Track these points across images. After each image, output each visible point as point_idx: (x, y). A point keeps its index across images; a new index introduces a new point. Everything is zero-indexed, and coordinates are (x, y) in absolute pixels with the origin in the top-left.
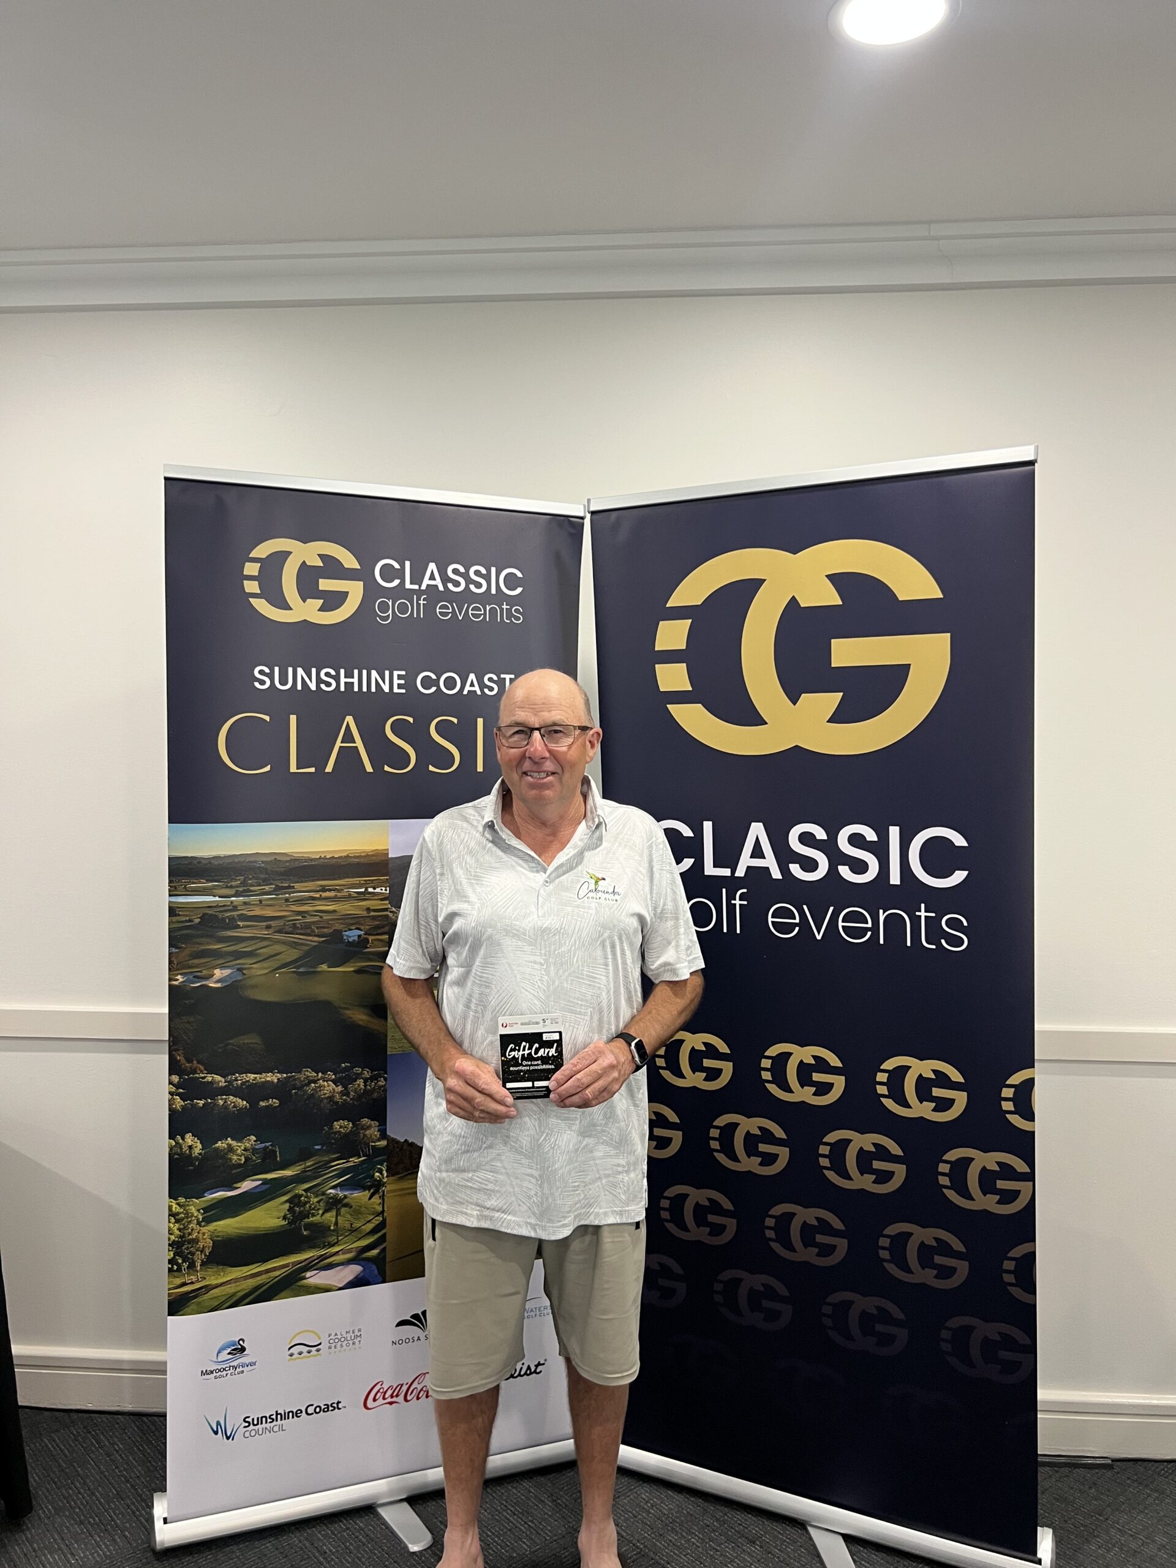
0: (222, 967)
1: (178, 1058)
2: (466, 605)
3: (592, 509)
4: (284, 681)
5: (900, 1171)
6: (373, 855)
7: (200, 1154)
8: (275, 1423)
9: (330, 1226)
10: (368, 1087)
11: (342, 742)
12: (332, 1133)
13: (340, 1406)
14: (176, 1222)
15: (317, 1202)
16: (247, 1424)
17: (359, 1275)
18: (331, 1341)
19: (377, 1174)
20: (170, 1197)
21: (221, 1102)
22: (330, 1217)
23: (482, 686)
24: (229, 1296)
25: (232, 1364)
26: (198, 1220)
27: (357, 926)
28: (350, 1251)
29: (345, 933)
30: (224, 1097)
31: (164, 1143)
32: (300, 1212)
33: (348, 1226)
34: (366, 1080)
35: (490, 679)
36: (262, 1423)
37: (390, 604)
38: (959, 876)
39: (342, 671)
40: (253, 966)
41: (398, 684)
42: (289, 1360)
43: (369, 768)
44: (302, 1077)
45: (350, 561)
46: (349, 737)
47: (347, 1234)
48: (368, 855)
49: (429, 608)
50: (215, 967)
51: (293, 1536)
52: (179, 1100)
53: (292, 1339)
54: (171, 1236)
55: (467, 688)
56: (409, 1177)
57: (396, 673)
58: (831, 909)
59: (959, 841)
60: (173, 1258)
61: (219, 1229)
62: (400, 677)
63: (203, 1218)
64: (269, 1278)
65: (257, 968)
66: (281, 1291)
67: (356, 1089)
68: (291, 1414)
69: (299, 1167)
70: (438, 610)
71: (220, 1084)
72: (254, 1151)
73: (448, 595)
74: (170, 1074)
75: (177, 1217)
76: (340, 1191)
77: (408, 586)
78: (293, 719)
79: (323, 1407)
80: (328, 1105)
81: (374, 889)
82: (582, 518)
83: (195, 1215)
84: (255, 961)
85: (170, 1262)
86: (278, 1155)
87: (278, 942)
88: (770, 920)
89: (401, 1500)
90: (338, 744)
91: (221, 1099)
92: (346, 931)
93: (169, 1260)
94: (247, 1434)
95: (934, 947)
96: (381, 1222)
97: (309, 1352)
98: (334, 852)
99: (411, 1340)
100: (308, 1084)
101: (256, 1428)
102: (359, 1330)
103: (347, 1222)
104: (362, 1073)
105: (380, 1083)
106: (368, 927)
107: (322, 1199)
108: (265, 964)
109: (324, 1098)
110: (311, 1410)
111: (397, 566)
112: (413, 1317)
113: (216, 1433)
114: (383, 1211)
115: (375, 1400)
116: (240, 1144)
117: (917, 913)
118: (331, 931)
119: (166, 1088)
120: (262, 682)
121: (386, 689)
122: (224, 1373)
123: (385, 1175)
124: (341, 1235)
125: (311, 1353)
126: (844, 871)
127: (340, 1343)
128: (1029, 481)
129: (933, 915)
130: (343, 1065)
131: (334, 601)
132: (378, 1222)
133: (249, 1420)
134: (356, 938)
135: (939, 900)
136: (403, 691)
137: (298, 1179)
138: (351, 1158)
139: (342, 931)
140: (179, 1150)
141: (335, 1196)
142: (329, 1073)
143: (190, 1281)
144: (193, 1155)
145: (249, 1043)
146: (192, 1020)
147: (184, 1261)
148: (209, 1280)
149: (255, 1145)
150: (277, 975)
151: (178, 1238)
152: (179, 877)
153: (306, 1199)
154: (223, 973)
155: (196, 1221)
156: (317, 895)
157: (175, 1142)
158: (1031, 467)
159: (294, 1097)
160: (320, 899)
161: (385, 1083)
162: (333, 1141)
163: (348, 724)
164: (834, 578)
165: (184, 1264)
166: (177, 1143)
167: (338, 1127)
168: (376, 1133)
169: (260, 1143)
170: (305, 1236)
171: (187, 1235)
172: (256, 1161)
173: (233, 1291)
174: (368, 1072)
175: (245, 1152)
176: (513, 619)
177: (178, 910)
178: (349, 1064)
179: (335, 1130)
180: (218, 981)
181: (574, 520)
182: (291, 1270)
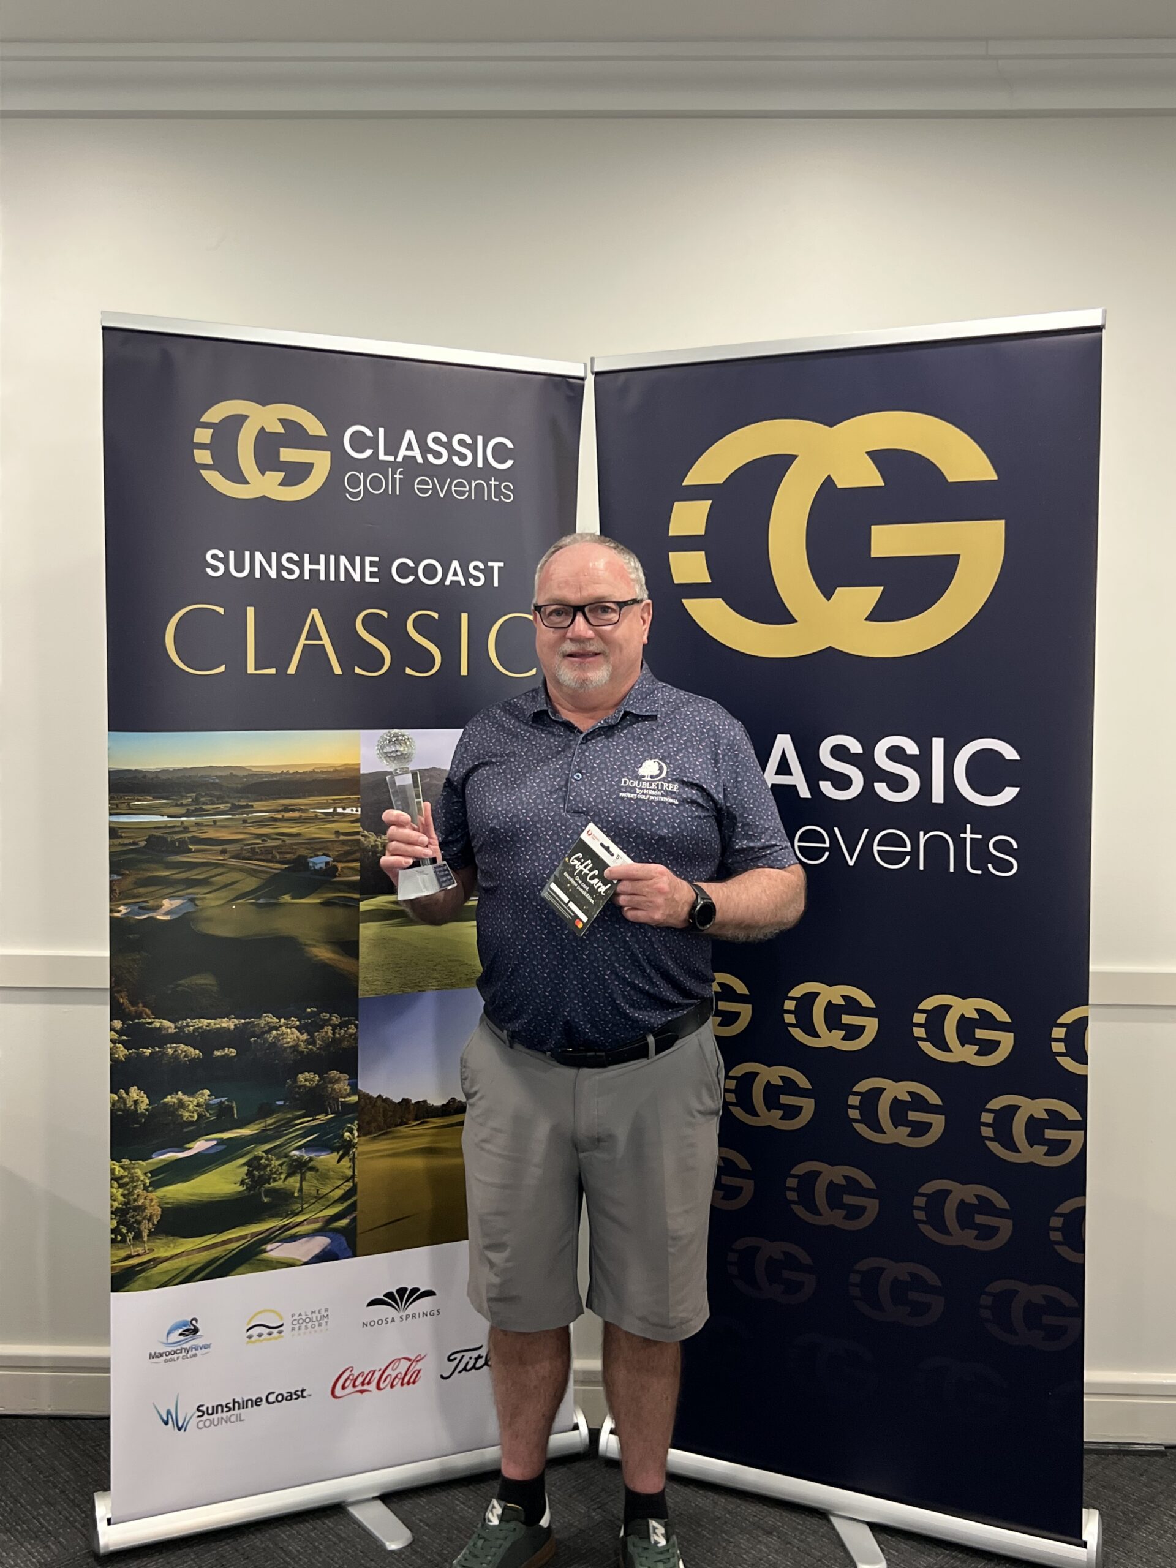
0: (171, 897)
1: (121, 1001)
2: (449, 480)
3: (597, 369)
4: (239, 567)
6: (341, 771)
7: (146, 1110)
8: (232, 1412)
9: (293, 1193)
10: (337, 1036)
11: (306, 639)
12: (297, 1087)
13: (305, 1394)
14: (119, 1187)
15: (279, 1165)
16: (200, 1414)
17: (326, 1248)
18: (295, 1323)
19: (347, 1134)
20: (112, 1159)
21: (170, 1051)
22: (294, 1182)
23: (467, 575)
24: (179, 1270)
25: (185, 1346)
26: (144, 1185)
27: (326, 852)
28: (316, 1221)
29: (311, 860)
30: (174, 1045)
31: (103, 1099)
32: (260, 1176)
33: (314, 1192)
34: (334, 1027)
35: (476, 568)
36: (217, 1413)
37: (362, 478)
38: (1009, 794)
39: (307, 556)
40: (208, 896)
41: (371, 572)
42: (248, 1343)
43: (338, 670)
44: (262, 1022)
45: (314, 427)
46: (314, 633)
47: (312, 1201)
48: (336, 771)
49: (406, 483)
50: (163, 897)
51: (253, 1537)
52: (122, 1049)
53: (252, 1318)
54: (114, 1203)
55: (450, 578)
56: (384, 1137)
57: (368, 559)
58: (866, 831)
59: (1010, 753)
60: (116, 1227)
61: (169, 1195)
62: (372, 564)
63: (150, 1183)
64: (225, 1251)
65: (211, 899)
66: (240, 1265)
67: (323, 1037)
68: (249, 1403)
69: (259, 1126)
70: (416, 486)
71: (170, 1031)
72: (208, 1107)
73: (428, 469)
74: (111, 1020)
75: (121, 1182)
76: (306, 1152)
77: (382, 457)
78: (251, 611)
79: (286, 1395)
80: (292, 1055)
81: (344, 809)
82: (583, 379)
83: (142, 1178)
84: (210, 890)
85: (113, 1231)
86: (235, 1112)
87: (234, 869)
89: (374, 1498)
90: (302, 641)
91: (171, 1048)
92: (311, 857)
94: (201, 1425)
95: (979, 872)
96: (352, 1187)
97: (270, 1334)
98: (295, 766)
99: (384, 1322)
100: (269, 1031)
101: (211, 1417)
102: (326, 1310)
103: (313, 1188)
104: (330, 1019)
105: (350, 1031)
106: (337, 853)
107: (284, 1162)
108: (219, 894)
109: (287, 1047)
110: (272, 1398)
111: (369, 433)
112: (386, 1295)
113: (166, 1423)
114: (353, 1176)
115: (343, 1388)
116: (191, 1099)
117: (962, 835)
118: (295, 857)
119: (107, 1035)
120: (215, 569)
121: (357, 578)
122: (175, 1356)
123: (356, 1134)
124: (307, 1203)
125: (273, 1335)
126: (881, 789)
127: (305, 1324)
128: (1095, 349)
129: (980, 836)
130: (309, 1010)
131: (297, 473)
132: (347, 1188)
133: (204, 1409)
134: (323, 866)
135: (988, 821)
136: (376, 580)
137: (258, 1139)
138: (318, 1115)
139: (307, 856)
140: (122, 1106)
141: (299, 1158)
142: (293, 1018)
143: (136, 1253)
144: (139, 1112)
145: (203, 984)
146: (138, 957)
147: (129, 1231)
148: (158, 1253)
149: (209, 1100)
150: (234, 907)
151: (123, 1205)
152: (121, 795)
153: (267, 1162)
154: (172, 904)
155: (142, 1186)
156: (279, 816)
157: (118, 1096)
158: (1099, 333)
159: (253, 1046)
160: (283, 820)
161: (355, 1030)
162: (297, 1096)
163: (313, 618)
164: (874, 455)
165: (129, 1234)
166: (120, 1097)
167: (303, 1080)
168: (346, 1087)
169: (216, 1098)
170: (266, 1203)
171: (132, 1202)
172: (209, 1118)
173: (185, 1264)
174: (336, 1018)
175: (198, 1108)
176: (502, 497)
177: (120, 831)
178: (315, 1009)
179: (299, 1084)
180: (167, 913)
181: (573, 381)
182: (249, 1242)
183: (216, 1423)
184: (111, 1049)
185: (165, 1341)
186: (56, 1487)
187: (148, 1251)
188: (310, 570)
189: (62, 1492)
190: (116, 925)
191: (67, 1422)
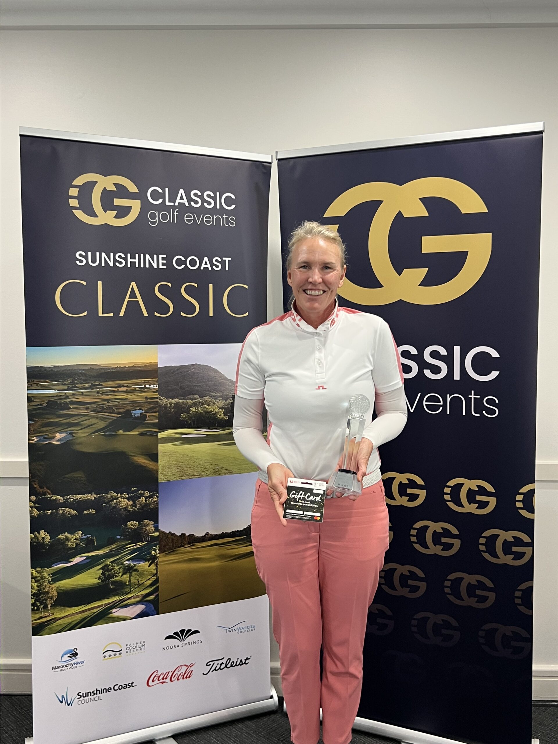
0: (60, 432)
1: (35, 486)
2: (202, 215)
3: (279, 157)
4: (94, 261)
5: (457, 543)
6: (149, 366)
7: (49, 542)
8: (96, 696)
9: (126, 583)
10: (148, 502)
11: (129, 298)
12: (127, 529)
13: (133, 685)
14: (35, 582)
15: (118, 569)
16: (79, 697)
17: (143, 610)
19: (153, 552)
20: (32, 567)
21: (61, 512)
22: (126, 577)
23: (212, 264)
24: (67, 624)
25: (70, 663)
26: (48, 581)
27: (140, 408)
28: (138, 597)
29: (133, 412)
30: (63, 508)
31: (27, 536)
32: (109, 575)
34: (146, 498)
35: (217, 261)
36: (88, 696)
37: (157, 214)
38: (494, 374)
39: (129, 255)
40: (79, 431)
41: (162, 263)
43: (146, 314)
44: (109, 496)
45: (132, 188)
46: (133, 295)
47: (136, 587)
48: (145, 366)
49: (180, 217)
50: (56, 432)
52: (36, 511)
53: (105, 647)
54: (33, 590)
55: (203, 266)
56: (172, 553)
57: (161, 256)
58: (419, 394)
59: (494, 354)
60: (34, 603)
61: (61, 586)
62: (163, 259)
63: (51, 579)
64: (92, 613)
65: (81, 433)
66: (99, 620)
67: (140, 503)
68: (105, 690)
69: (108, 549)
70: (185, 218)
71: (61, 501)
72: (81, 540)
73: (191, 209)
74: (30, 496)
75: (36, 579)
76: (132, 562)
77: (167, 203)
78: (100, 283)
79: (123, 686)
80: (124, 513)
81: (150, 385)
82: (270, 163)
83: (47, 577)
84: (81, 428)
85: (32, 605)
86: (95, 542)
87: (93, 417)
89: (169, 737)
90: (127, 299)
91: (61, 510)
92: (133, 411)
93: (32, 604)
95: (479, 415)
96: (156, 579)
97: (115, 655)
99: (174, 647)
100: (113, 500)
101: (85, 698)
102: (144, 642)
103: (136, 580)
104: (144, 494)
105: (154, 499)
106: (146, 408)
107: (121, 567)
108: (85, 430)
109: (122, 509)
110: (116, 688)
111: (161, 191)
112: (175, 634)
113: (62, 702)
114: (157, 573)
115: (153, 681)
116: (72, 536)
117: (470, 396)
118: (125, 410)
119: (28, 504)
120: (81, 261)
121: (155, 266)
122: (66, 668)
123: (158, 552)
124: (133, 588)
125: (116, 656)
126: (427, 373)
127: (133, 649)
128: (539, 143)
129: (479, 397)
130: (133, 489)
131: (123, 212)
132: (154, 580)
133: (81, 694)
134: (139, 415)
135: (482, 388)
136: (165, 267)
137: (107, 556)
138: (138, 543)
139: (131, 410)
140: (36, 540)
141: (129, 565)
142: (124, 494)
143: (44, 616)
144: (45, 543)
145: (78, 477)
146: (43, 463)
147: (41, 604)
148: (56, 615)
149: (82, 536)
150: (93, 437)
151: (37, 591)
152: (33, 379)
153: (112, 567)
154: (60, 436)
155: (47, 581)
156: (116, 389)
157: (34, 535)
158: (541, 135)
159: (104, 508)
160: (118, 391)
161: (157, 499)
162: (127, 533)
163: (132, 286)
164: (424, 200)
165: (41, 606)
166: (35, 536)
167: (130, 525)
168: (152, 528)
169: (85, 535)
170: (112, 588)
171: (42, 590)
172: (82, 545)
173: (70, 621)
174: (147, 493)
175: (76, 541)
176: (230, 224)
177: (33, 398)
178: (136, 489)
179: (128, 527)
180: (58, 441)
181: (264, 164)
182: (104, 608)
183: (87, 701)
184: (30, 511)
185: (61, 661)
187: (51, 615)
188: (131, 262)
189: (9, 735)
190: (32, 448)
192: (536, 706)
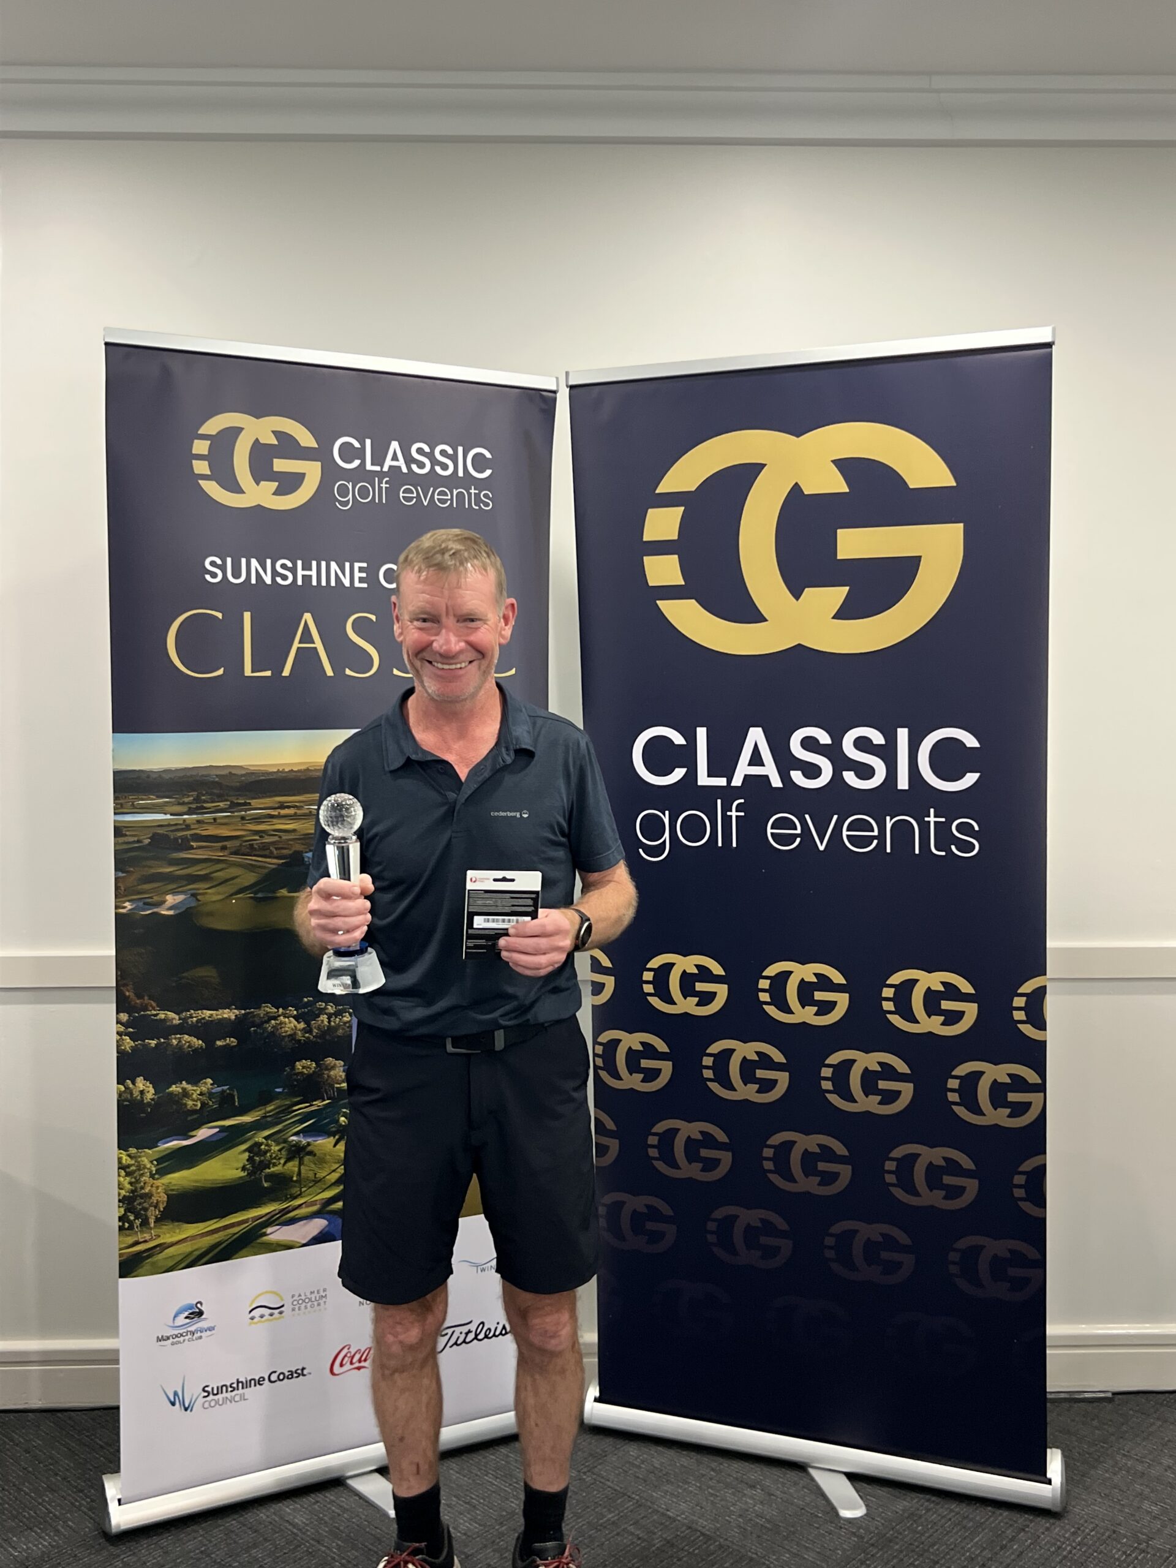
0: (174, 892)
1: (127, 994)
2: (432, 489)
3: (571, 383)
4: (236, 574)
7: (152, 1099)
8: (236, 1392)
9: (292, 1177)
10: (333, 1024)
11: (300, 642)
12: (294, 1074)
13: (305, 1372)
14: (126, 1176)
15: (279, 1151)
16: (206, 1394)
17: (323, 1230)
18: (295, 1303)
20: (119, 1148)
21: (175, 1042)
22: (292, 1166)
24: (184, 1255)
25: (189, 1329)
26: (151, 1172)
28: (313, 1204)
30: (179, 1036)
31: (110, 1089)
32: (261, 1162)
33: (311, 1175)
34: (330, 1016)
37: (350, 487)
38: (970, 779)
39: (299, 563)
40: (209, 891)
41: (360, 578)
42: (250, 1324)
43: (330, 672)
44: (261, 1012)
46: (307, 637)
47: (311, 1185)
49: (392, 492)
50: (167, 893)
51: (258, 1512)
52: (129, 1040)
54: (121, 1191)
57: (357, 565)
58: (835, 817)
59: (970, 741)
60: (124, 1215)
61: (174, 1182)
62: (361, 570)
63: (156, 1171)
64: (228, 1235)
65: (212, 894)
66: (241, 1249)
67: (320, 1025)
68: (253, 1382)
69: (260, 1113)
70: (401, 495)
71: (174, 1022)
72: (211, 1095)
73: (412, 479)
74: (117, 1013)
75: (128, 1170)
76: (304, 1136)
77: (369, 467)
78: (247, 616)
79: (287, 1374)
80: (290, 1044)
82: (555, 392)
83: (148, 1166)
84: (212, 885)
85: (120, 1219)
86: (237, 1100)
87: (234, 865)
88: (769, 831)
89: (373, 1471)
90: (296, 645)
91: (175, 1038)
93: (119, 1217)
94: (206, 1405)
95: (943, 853)
98: (290, 764)
100: (268, 1021)
101: (216, 1397)
103: (311, 1172)
104: (325, 1008)
105: (345, 1019)
107: (283, 1148)
108: (220, 889)
109: (286, 1036)
111: (357, 445)
113: (173, 1404)
116: (195, 1088)
117: (927, 819)
118: (291, 852)
119: (113, 1028)
120: (214, 575)
121: (347, 583)
122: (182, 1339)
124: (305, 1186)
126: (850, 777)
128: (1046, 364)
129: (943, 820)
130: (306, 1000)
131: (289, 483)
135: (949, 804)
136: (365, 585)
137: (258, 1126)
138: (315, 1101)
139: (302, 851)
140: (129, 1096)
141: (297, 1143)
142: (290, 1008)
143: (143, 1240)
144: (145, 1102)
145: (205, 977)
146: (143, 951)
147: (136, 1218)
148: (163, 1238)
149: (212, 1089)
150: (234, 901)
151: (130, 1193)
152: (126, 794)
153: (266, 1148)
154: (174, 900)
155: (148, 1174)
156: (275, 813)
157: (125, 1087)
158: (1048, 350)
159: (253, 1035)
160: (279, 816)
162: (295, 1083)
163: (306, 622)
164: (840, 464)
165: (137, 1221)
166: (127, 1088)
167: (301, 1068)
169: (218, 1087)
170: (266, 1188)
171: (139, 1190)
172: (212, 1106)
173: (189, 1249)
174: (332, 1007)
175: (201, 1097)
176: (481, 505)
177: (124, 829)
178: (311, 999)
179: (297, 1071)
180: (170, 909)
181: (544, 393)
182: (251, 1226)
183: (221, 1403)
184: (117, 1041)
185: (172, 1325)
186: (56, 1474)
188: (303, 576)
190: (121, 921)
191: (59, 1414)
192: (1054, 1401)
